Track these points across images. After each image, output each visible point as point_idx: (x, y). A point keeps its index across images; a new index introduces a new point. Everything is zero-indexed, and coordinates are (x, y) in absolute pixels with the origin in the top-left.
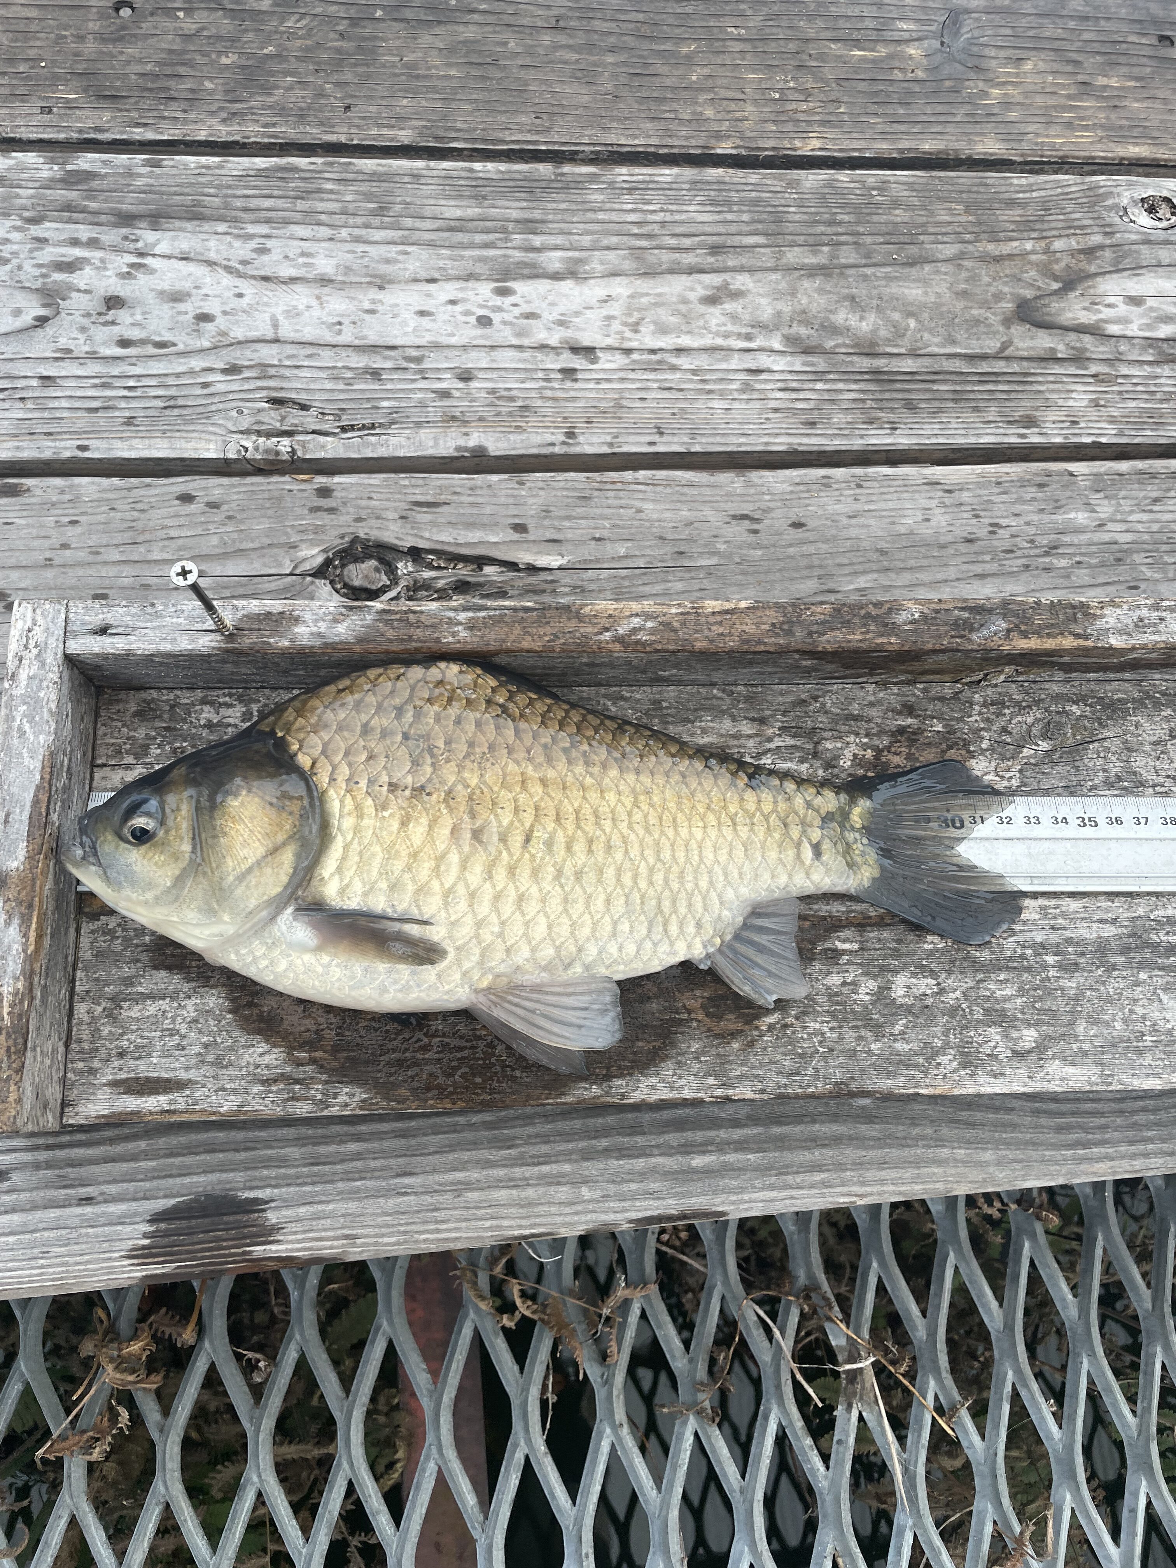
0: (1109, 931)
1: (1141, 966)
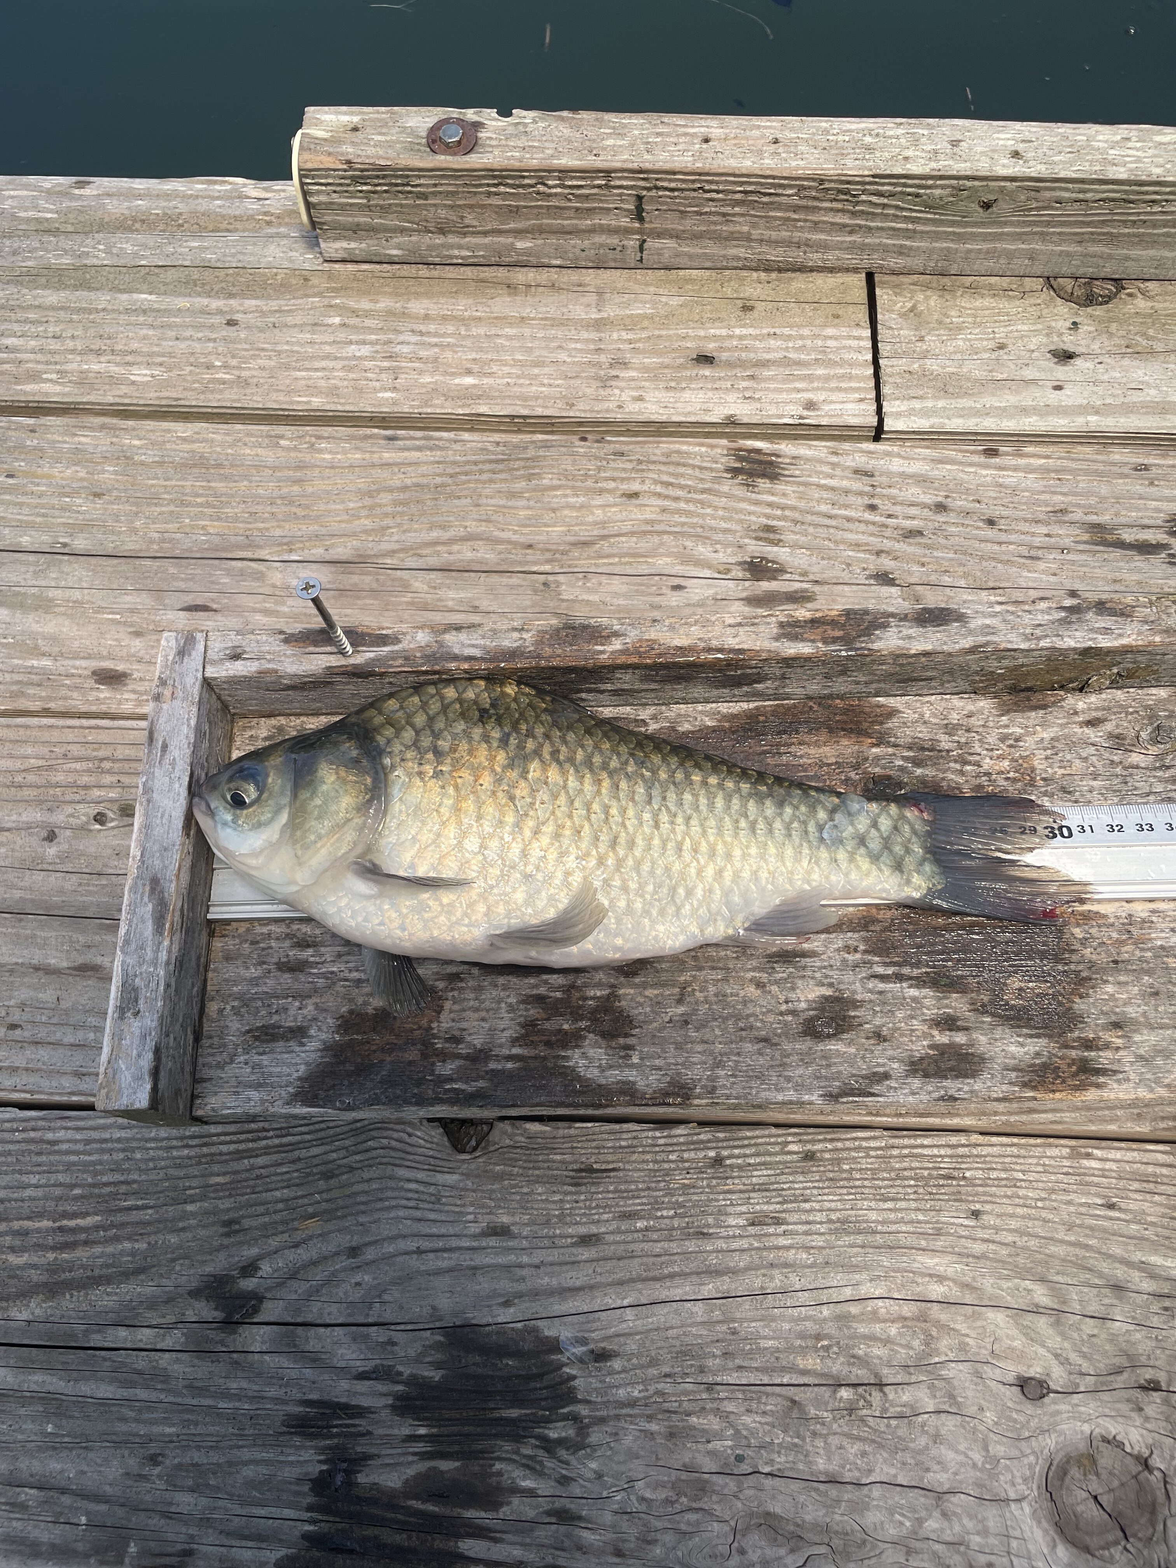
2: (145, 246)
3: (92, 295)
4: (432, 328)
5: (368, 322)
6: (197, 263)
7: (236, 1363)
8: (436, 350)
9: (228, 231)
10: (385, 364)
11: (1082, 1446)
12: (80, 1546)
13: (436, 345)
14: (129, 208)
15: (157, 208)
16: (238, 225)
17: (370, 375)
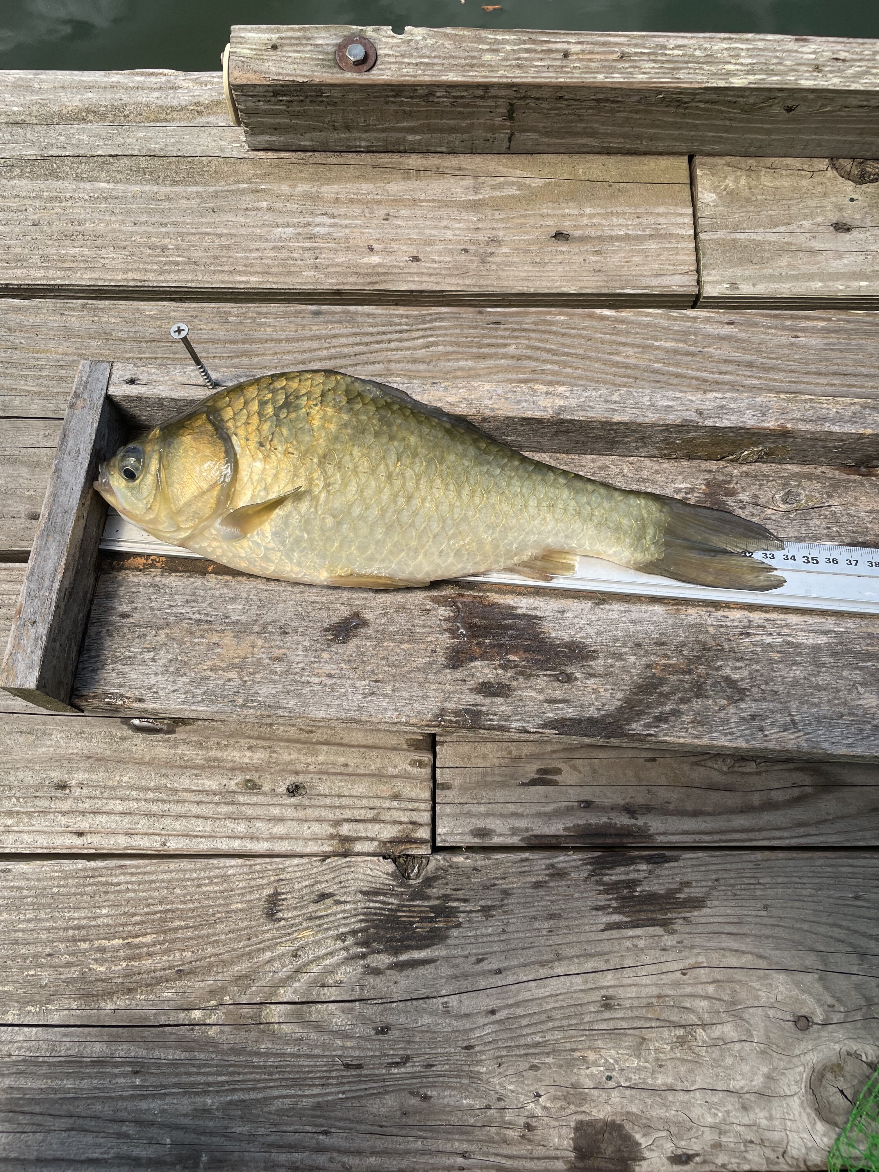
0: (822, 640)
1: (845, 667)
2: (99, 137)
3: (59, 184)
4: (343, 210)
5: (290, 206)
6: (144, 152)
7: (263, 1031)
8: (347, 231)
9: (166, 120)
10: (307, 245)
11: (834, 1059)
12: (168, 1159)
13: (346, 227)
14: (81, 100)
15: (103, 99)
16: (175, 115)
17: (295, 255)
